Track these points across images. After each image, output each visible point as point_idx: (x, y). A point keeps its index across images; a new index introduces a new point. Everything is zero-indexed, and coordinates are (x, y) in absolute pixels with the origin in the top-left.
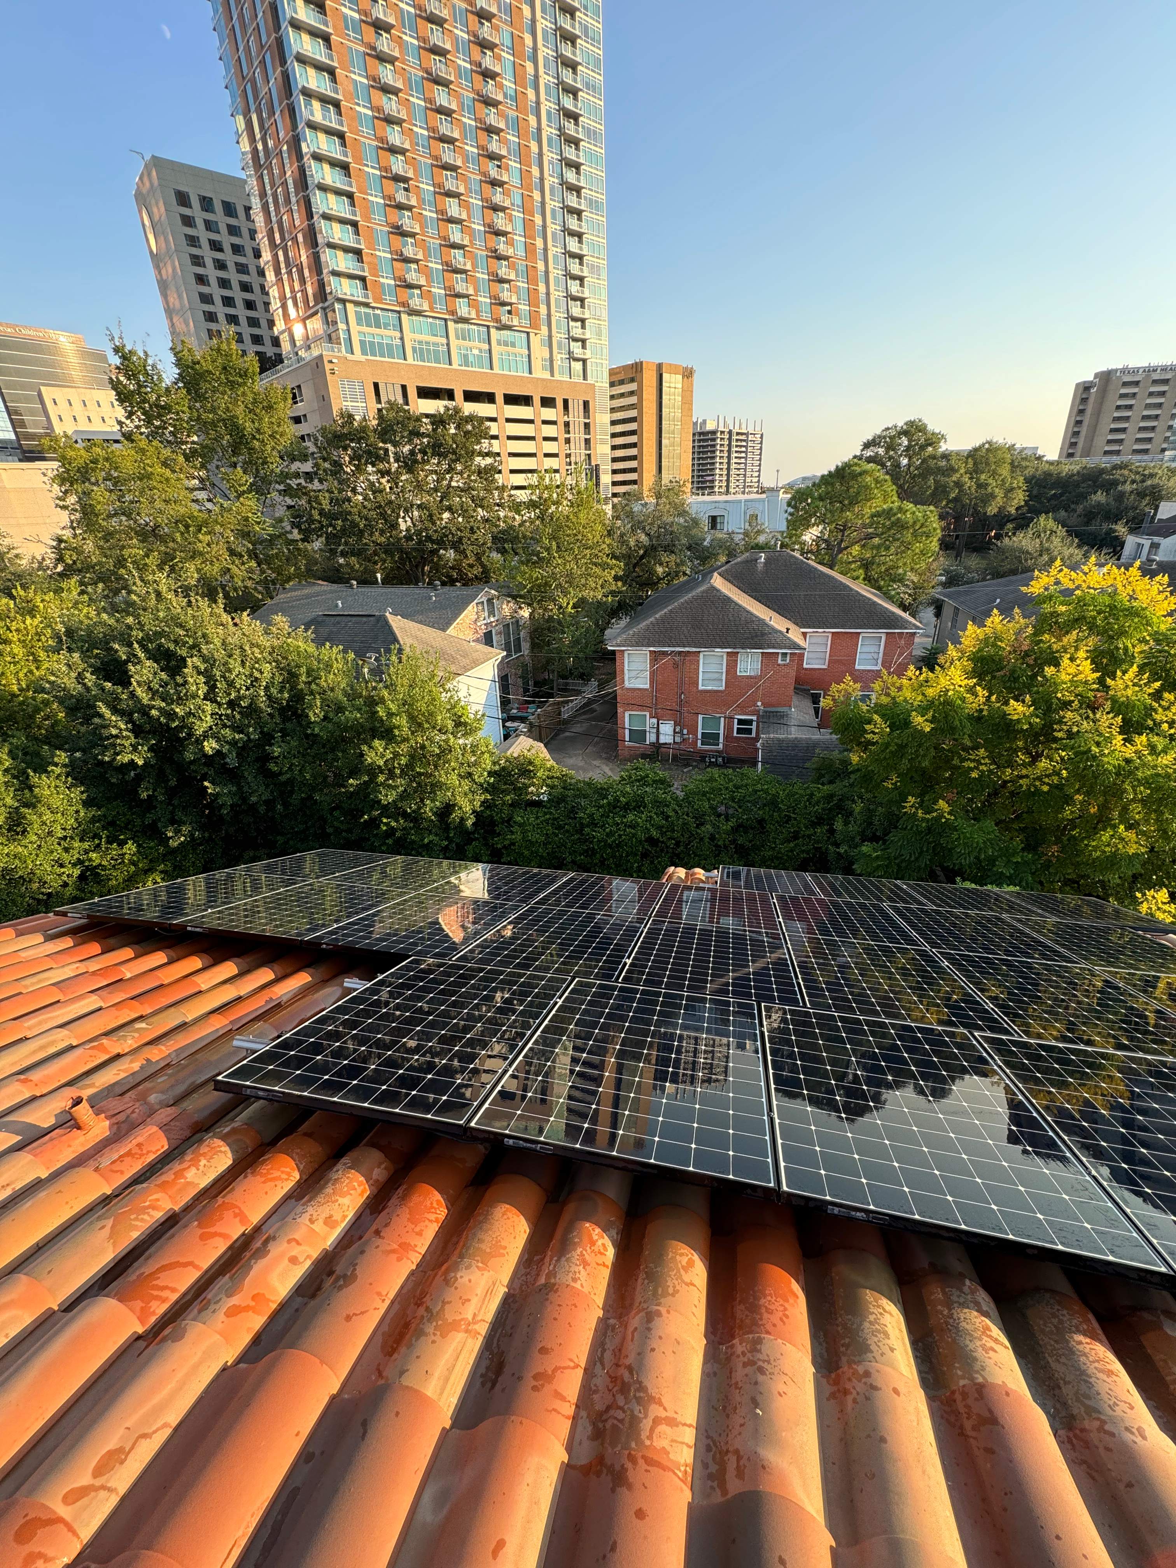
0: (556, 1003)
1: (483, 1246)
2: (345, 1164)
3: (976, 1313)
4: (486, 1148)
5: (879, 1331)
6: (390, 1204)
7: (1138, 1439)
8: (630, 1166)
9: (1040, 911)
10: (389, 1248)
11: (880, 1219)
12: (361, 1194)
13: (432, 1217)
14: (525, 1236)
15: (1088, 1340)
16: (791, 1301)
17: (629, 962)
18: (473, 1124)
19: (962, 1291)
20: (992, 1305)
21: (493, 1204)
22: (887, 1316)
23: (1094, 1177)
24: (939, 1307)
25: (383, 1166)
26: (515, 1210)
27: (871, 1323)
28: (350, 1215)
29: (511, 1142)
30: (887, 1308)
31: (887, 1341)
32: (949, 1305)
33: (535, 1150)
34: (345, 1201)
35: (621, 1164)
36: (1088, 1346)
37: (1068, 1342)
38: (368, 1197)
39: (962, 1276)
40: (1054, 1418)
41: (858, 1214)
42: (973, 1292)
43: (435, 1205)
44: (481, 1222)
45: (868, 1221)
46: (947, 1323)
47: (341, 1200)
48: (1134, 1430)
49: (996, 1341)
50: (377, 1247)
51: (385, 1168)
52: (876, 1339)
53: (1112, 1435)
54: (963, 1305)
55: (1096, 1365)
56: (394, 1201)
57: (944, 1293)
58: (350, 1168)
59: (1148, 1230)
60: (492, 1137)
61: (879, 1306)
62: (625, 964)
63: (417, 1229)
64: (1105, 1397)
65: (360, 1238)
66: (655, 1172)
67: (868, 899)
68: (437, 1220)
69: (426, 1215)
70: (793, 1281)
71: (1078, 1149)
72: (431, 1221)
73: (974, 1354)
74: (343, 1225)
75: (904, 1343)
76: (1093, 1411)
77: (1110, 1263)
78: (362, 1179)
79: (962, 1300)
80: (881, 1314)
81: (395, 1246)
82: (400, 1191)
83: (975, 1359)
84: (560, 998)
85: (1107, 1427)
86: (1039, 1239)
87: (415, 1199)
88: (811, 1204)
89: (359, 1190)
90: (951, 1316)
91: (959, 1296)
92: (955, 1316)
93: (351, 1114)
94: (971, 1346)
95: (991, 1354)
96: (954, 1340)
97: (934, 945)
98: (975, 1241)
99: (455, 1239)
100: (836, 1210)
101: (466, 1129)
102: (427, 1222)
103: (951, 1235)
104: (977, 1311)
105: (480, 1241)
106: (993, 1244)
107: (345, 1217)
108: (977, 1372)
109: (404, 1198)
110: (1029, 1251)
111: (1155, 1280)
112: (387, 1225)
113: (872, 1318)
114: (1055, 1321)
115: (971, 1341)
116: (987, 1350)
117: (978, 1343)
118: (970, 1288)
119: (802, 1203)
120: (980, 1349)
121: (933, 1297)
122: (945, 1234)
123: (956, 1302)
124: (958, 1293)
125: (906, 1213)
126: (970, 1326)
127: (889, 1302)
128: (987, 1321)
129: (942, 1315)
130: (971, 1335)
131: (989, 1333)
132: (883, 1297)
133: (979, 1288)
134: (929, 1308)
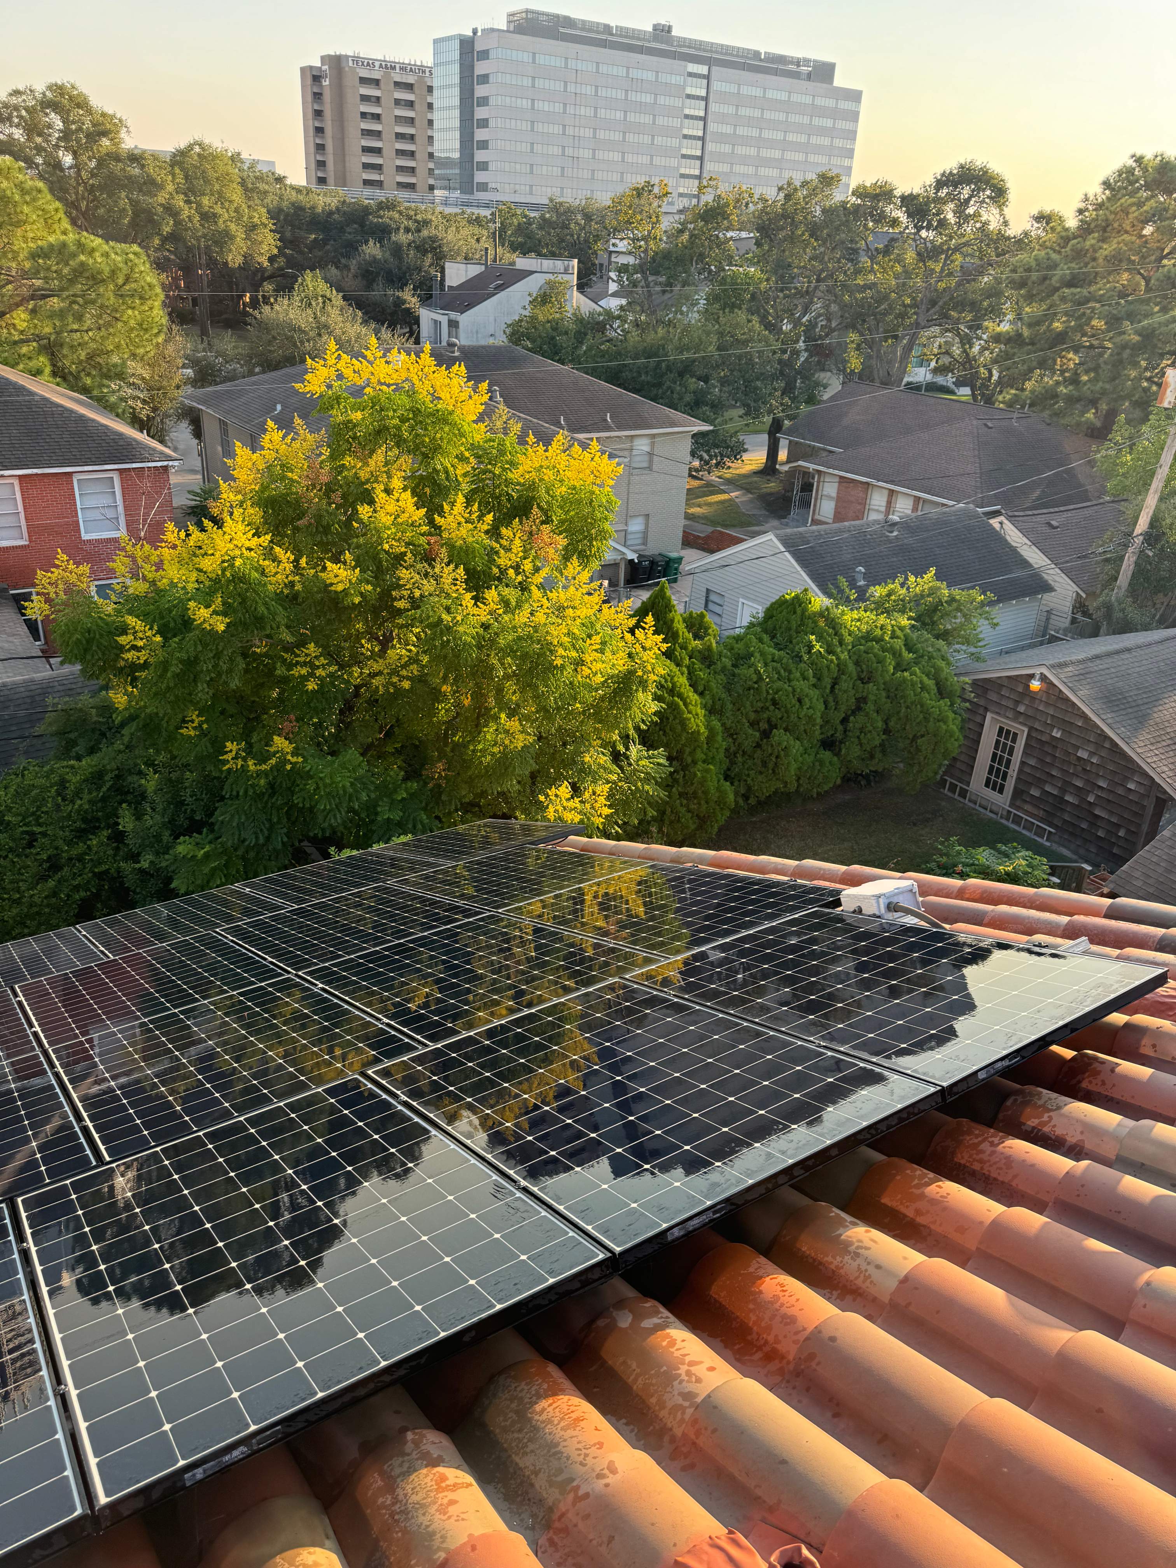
3: (424, 1471)
7: (611, 1479)
9: (432, 860)
11: (270, 1437)
15: (550, 1401)
19: (404, 1454)
20: (446, 1441)
23: (525, 1190)
24: (380, 1501)
32: (391, 1486)
36: (550, 1409)
37: (530, 1420)
39: (404, 1430)
40: (533, 1528)
41: (236, 1454)
42: (417, 1444)
45: (254, 1453)
46: (392, 1514)
48: (606, 1471)
49: (455, 1487)
53: (587, 1495)
54: (409, 1472)
55: (562, 1424)
57: (382, 1474)
59: (582, 1219)
64: (574, 1455)
71: (504, 1163)
73: (431, 1529)
76: (567, 1485)
77: (551, 1288)
79: (406, 1465)
83: (433, 1534)
85: (581, 1493)
86: (475, 1314)
88: (155, 1495)
90: (396, 1501)
91: (401, 1465)
92: (401, 1497)
94: (424, 1520)
95: (452, 1510)
96: (405, 1531)
98: (402, 1372)
100: (199, 1473)
103: (371, 1386)
104: (427, 1466)
106: (423, 1361)
108: (439, 1549)
110: (466, 1338)
111: (597, 1274)
114: (514, 1405)
115: (424, 1514)
116: (443, 1510)
117: (433, 1509)
118: (414, 1441)
119: (139, 1503)
120: (438, 1516)
121: (370, 1493)
122: (362, 1392)
123: (399, 1476)
124: (401, 1459)
125: (304, 1400)
126: (420, 1494)
127: (312, 1549)
128: (440, 1469)
129: (385, 1507)
130: (423, 1506)
131: (443, 1485)
132: (301, 1550)
133: (425, 1432)
134: (369, 1511)
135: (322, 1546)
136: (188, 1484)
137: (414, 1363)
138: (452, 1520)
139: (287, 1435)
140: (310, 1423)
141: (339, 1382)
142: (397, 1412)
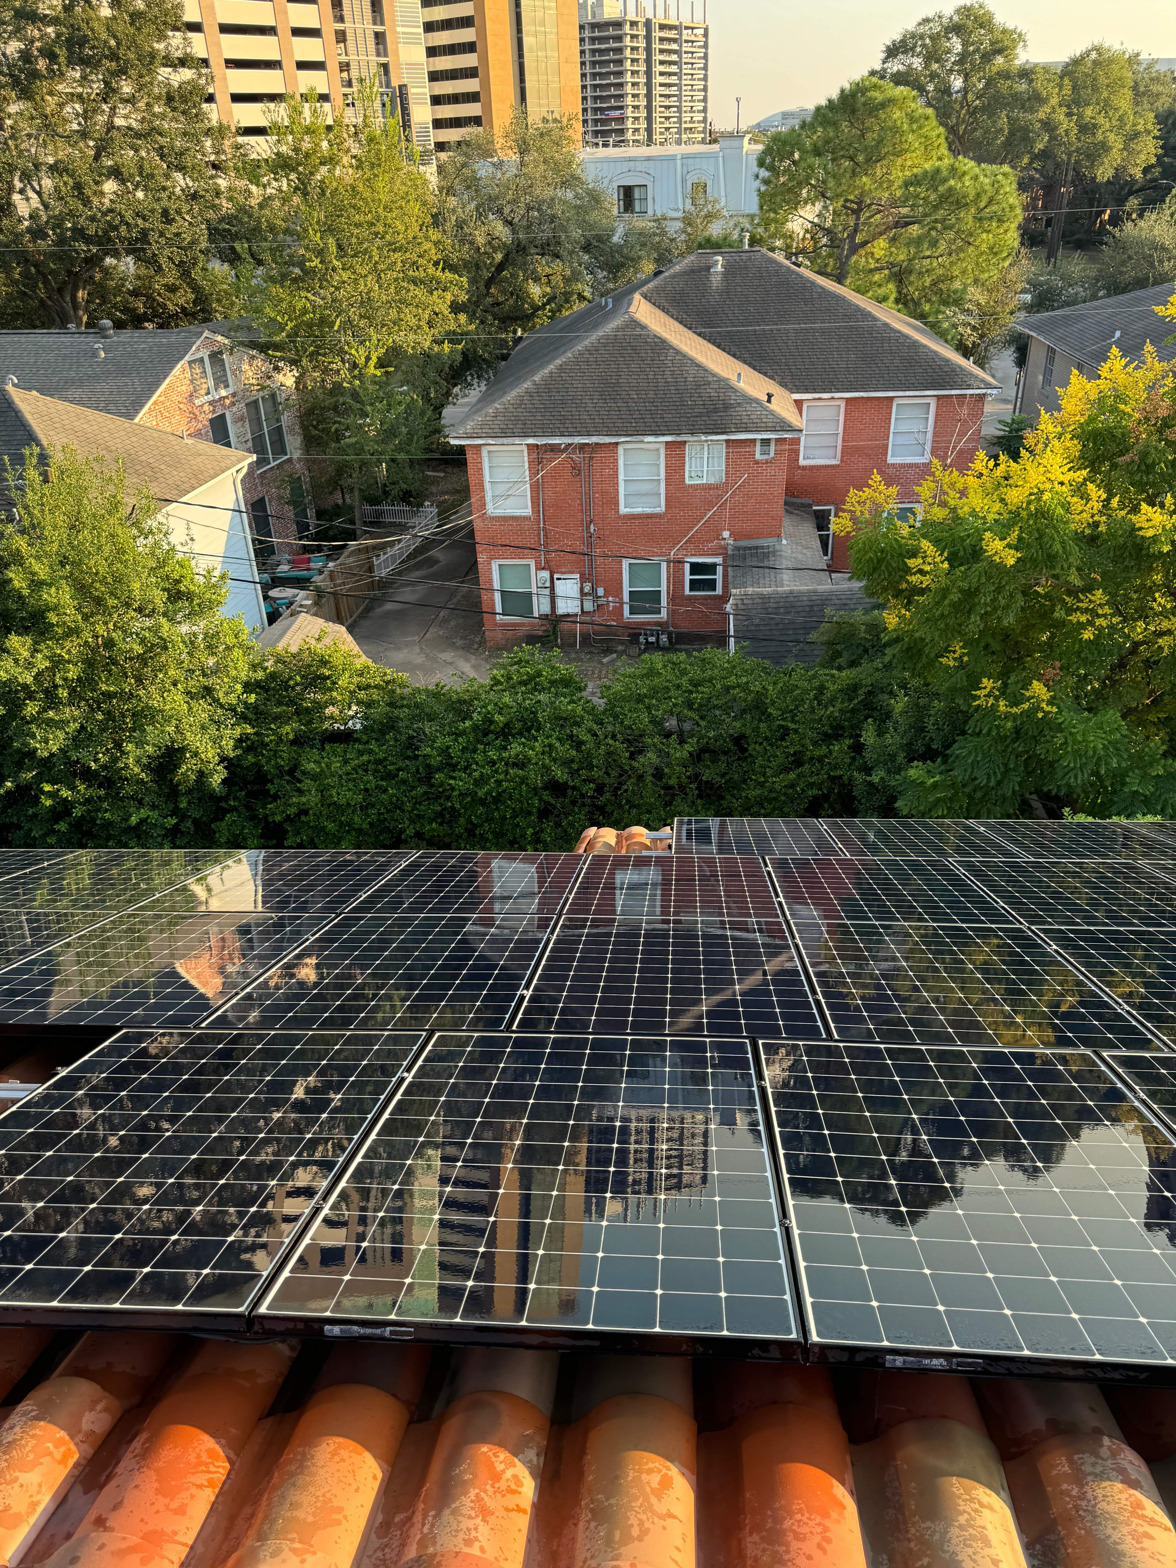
0: (403, 1079)
1: (300, 1514)
2: (24, 1414)
3: (1120, 1486)
4: (292, 1348)
5: (973, 1538)
6: (119, 1469)
8: (552, 1341)
10: (123, 1545)
11: (970, 1364)
12: (63, 1461)
13: (202, 1479)
14: (376, 1485)
16: (834, 1515)
17: (528, 994)
18: (263, 1310)
19: (1098, 1456)
20: (1144, 1469)
21: (311, 1442)
22: (986, 1512)
24: (1065, 1486)
25: (99, 1407)
26: (353, 1445)
27: (961, 1527)
28: (45, 1500)
29: (336, 1330)
30: (985, 1500)
31: (987, 1551)
32: (1079, 1479)
33: (382, 1338)
34: (31, 1478)
35: (535, 1340)
38: (77, 1465)
39: (1098, 1432)
41: (935, 1362)
42: (1114, 1454)
43: (204, 1457)
44: (292, 1475)
45: (951, 1370)
46: (1077, 1508)
47: (24, 1477)
49: (1152, 1522)
50: (102, 1547)
51: (106, 1410)
52: (970, 1551)
54: (1101, 1476)
56: (127, 1462)
57: (1071, 1462)
58: (35, 1418)
60: (301, 1326)
61: (972, 1500)
62: (521, 1000)
63: (175, 1505)
65: (69, 1536)
66: (597, 1343)
67: (924, 853)
68: (211, 1483)
69: (192, 1478)
70: (835, 1483)
72: (200, 1487)
73: (1119, 1547)
74: (32, 1520)
75: (1013, 1549)
78: (62, 1434)
79: (1098, 1470)
80: (976, 1511)
81: (136, 1540)
82: (137, 1444)
83: (1121, 1555)
84: (408, 1070)
87: (167, 1454)
88: (859, 1358)
89: (58, 1454)
90: (1082, 1496)
91: (1094, 1465)
92: (1089, 1495)
93: (28, 1325)
94: (1115, 1536)
95: (1146, 1542)
96: (1089, 1531)
97: (1034, 919)
98: (1117, 1375)
99: (247, 1510)
100: (899, 1361)
101: (251, 1320)
102: (193, 1490)
103: (1081, 1372)
104: (1122, 1482)
105: (295, 1506)
106: (1143, 1376)
107: (34, 1505)
109: (145, 1455)
112: (116, 1507)
113: (962, 1519)
115: (1114, 1528)
116: (1139, 1537)
117: (1125, 1530)
118: (1109, 1448)
119: (845, 1357)
120: (1129, 1539)
121: (1054, 1473)
122: (1071, 1372)
123: (1090, 1474)
124: (1093, 1459)
125: (1009, 1348)
126: (1112, 1506)
127: (988, 1491)
128: (1137, 1494)
129: (1070, 1496)
130: (1114, 1520)
131: (1140, 1512)
132: (978, 1485)
133: (1124, 1446)
134: (1049, 1489)
135: (998, 1494)
136: (888, 1365)
137: (1132, 1374)
138: (1146, 1553)
139: (985, 1372)
140: (1011, 1374)
141: (1048, 1351)
142: (1092, 1409)
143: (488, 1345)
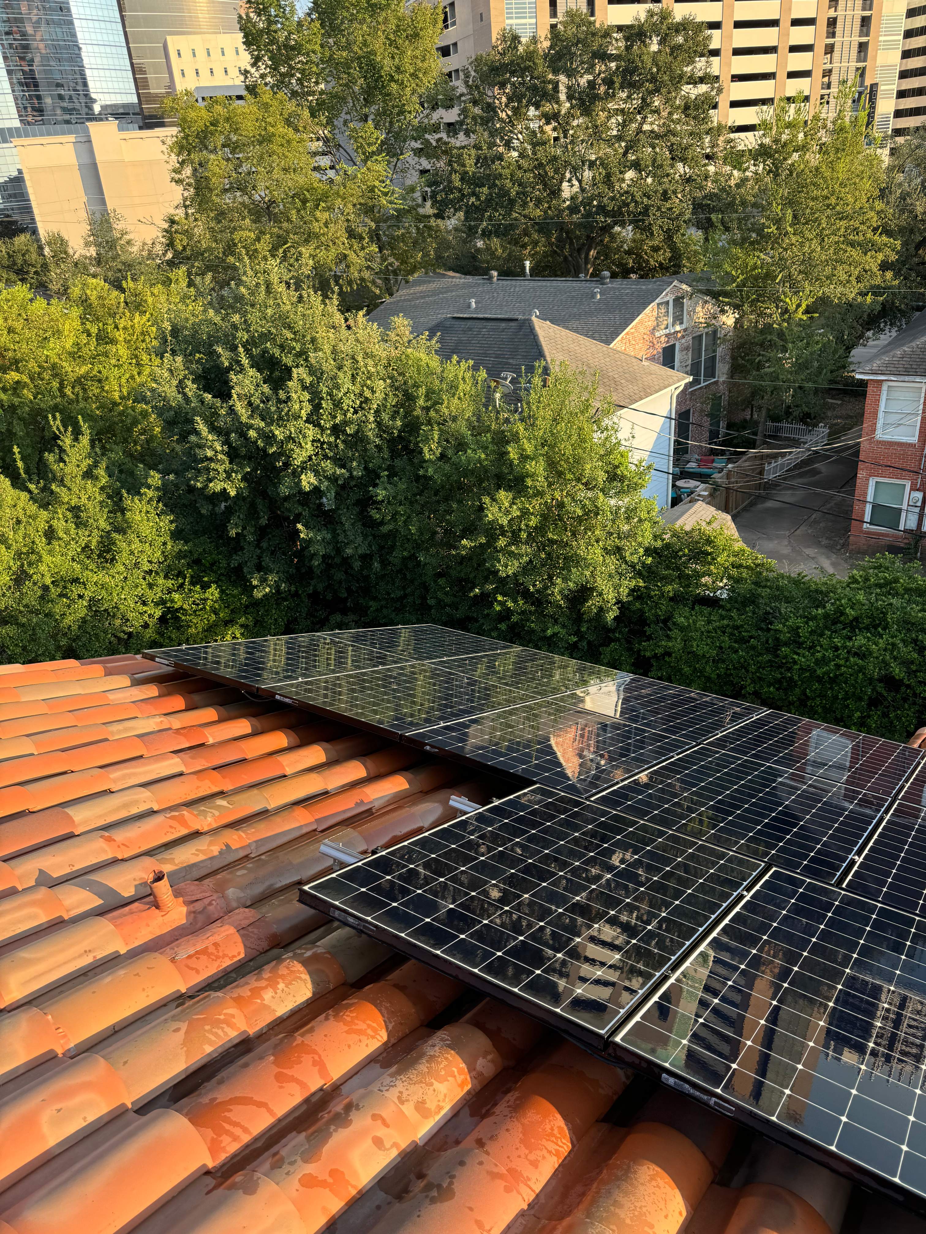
0: (742, 897)
1: (622, 1214)
2: (442, 1040)
4: (627, 1077)
6: (498, 1109)
8: (856, 1175)
10: (496, 1170)
12: (461, 1086)
13: (552, 1147)
14: (681, 1220)
17: (859, 860)
18: (618, 1039)
21: (637, 1158)
25: (489, 1057)
26: (668, 1179)
28: (447, 1108)
29: (671, 1081)
33: (707, 1104)
34: (442, 1088)
35: (843, 1169)
38: (468, 1093)
43: (556, 1132)
44: (618, 1179)
47: (436, 1085)
50: (481, 1163)
51: (492, 1061)
56: (501, 1108)
58: (449, 1046)
60: (644, 1065)
62: (853, 862)
63: (532, 1157)
65: (457, 1142)
66: (901, 1198)
68: (557, 1153)
69: (544, 1142)
72: (550, 1152)
74: (437, 1118)
78: (463, 1065)
81: (503, 1170)
82: (511, 1097)
84: (748, 889)
87: (531, 1116)
89: (460, 1079)
93: (456, 977)
99: (579, 1188)
101: (607, 1043)
102: (545, 1152)
105: (616, 1204)
107: (440, 1108)
109: (517, 1108)
112: (492, 1138)
143: (798, 1152)
